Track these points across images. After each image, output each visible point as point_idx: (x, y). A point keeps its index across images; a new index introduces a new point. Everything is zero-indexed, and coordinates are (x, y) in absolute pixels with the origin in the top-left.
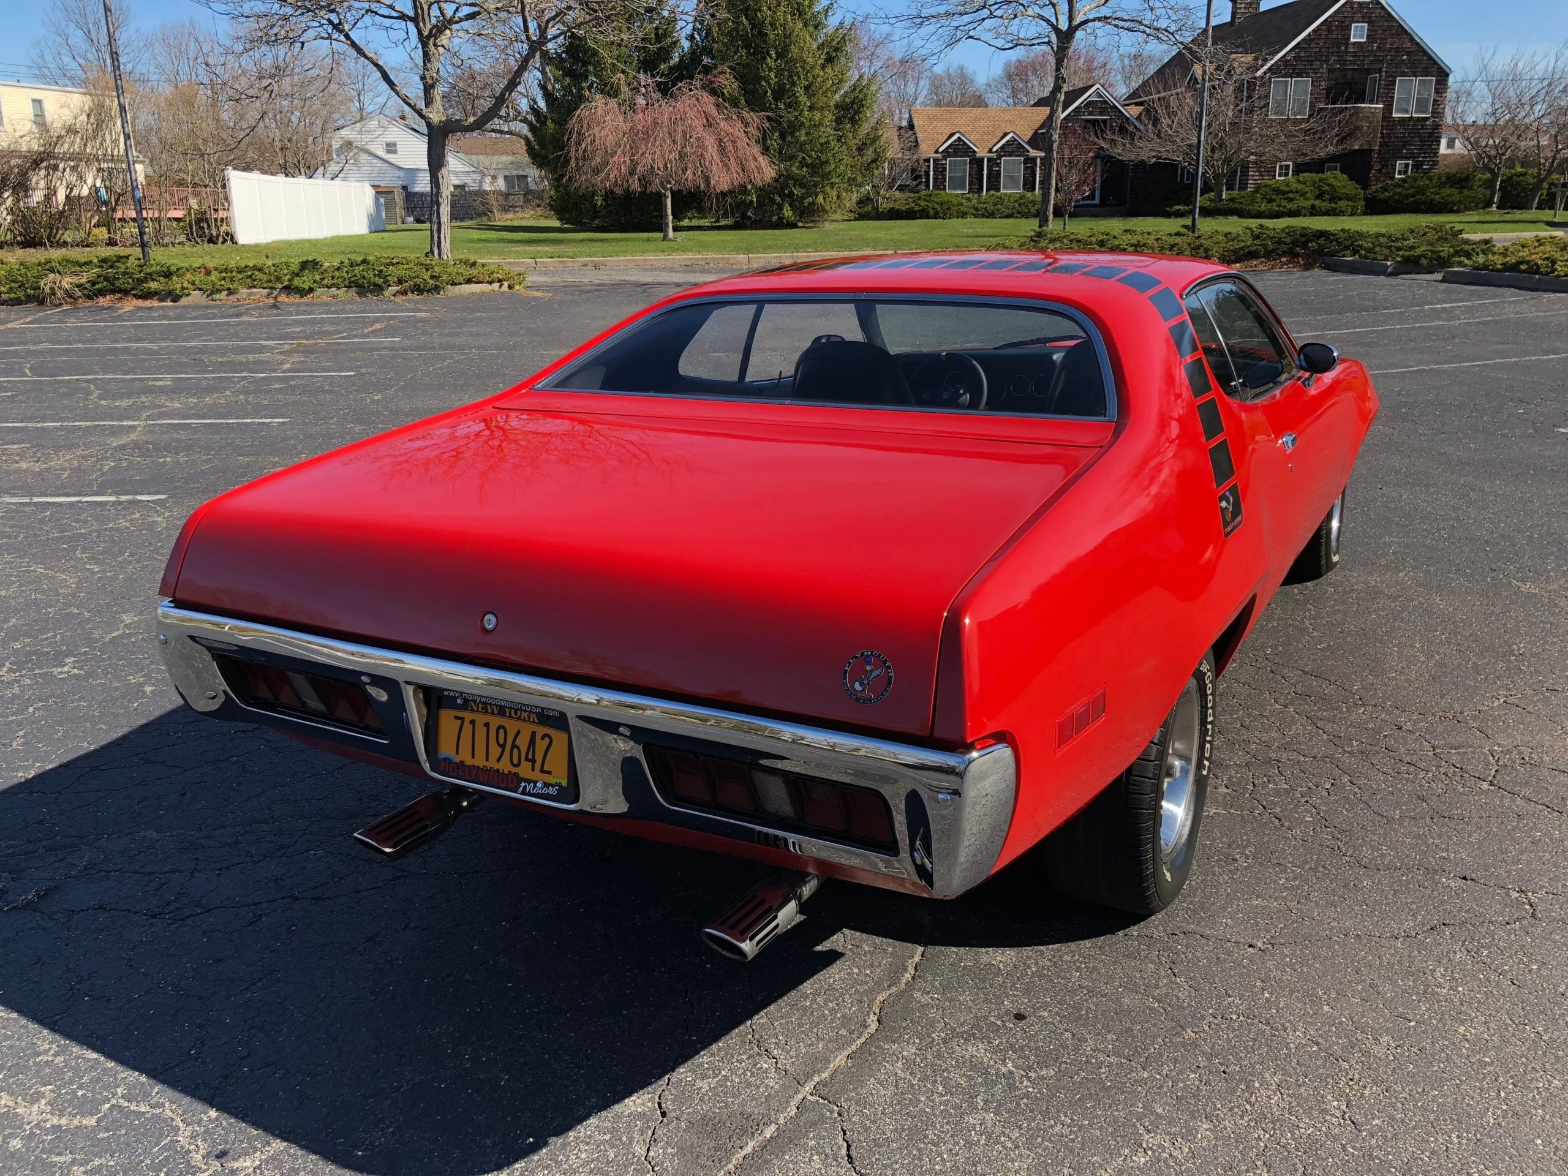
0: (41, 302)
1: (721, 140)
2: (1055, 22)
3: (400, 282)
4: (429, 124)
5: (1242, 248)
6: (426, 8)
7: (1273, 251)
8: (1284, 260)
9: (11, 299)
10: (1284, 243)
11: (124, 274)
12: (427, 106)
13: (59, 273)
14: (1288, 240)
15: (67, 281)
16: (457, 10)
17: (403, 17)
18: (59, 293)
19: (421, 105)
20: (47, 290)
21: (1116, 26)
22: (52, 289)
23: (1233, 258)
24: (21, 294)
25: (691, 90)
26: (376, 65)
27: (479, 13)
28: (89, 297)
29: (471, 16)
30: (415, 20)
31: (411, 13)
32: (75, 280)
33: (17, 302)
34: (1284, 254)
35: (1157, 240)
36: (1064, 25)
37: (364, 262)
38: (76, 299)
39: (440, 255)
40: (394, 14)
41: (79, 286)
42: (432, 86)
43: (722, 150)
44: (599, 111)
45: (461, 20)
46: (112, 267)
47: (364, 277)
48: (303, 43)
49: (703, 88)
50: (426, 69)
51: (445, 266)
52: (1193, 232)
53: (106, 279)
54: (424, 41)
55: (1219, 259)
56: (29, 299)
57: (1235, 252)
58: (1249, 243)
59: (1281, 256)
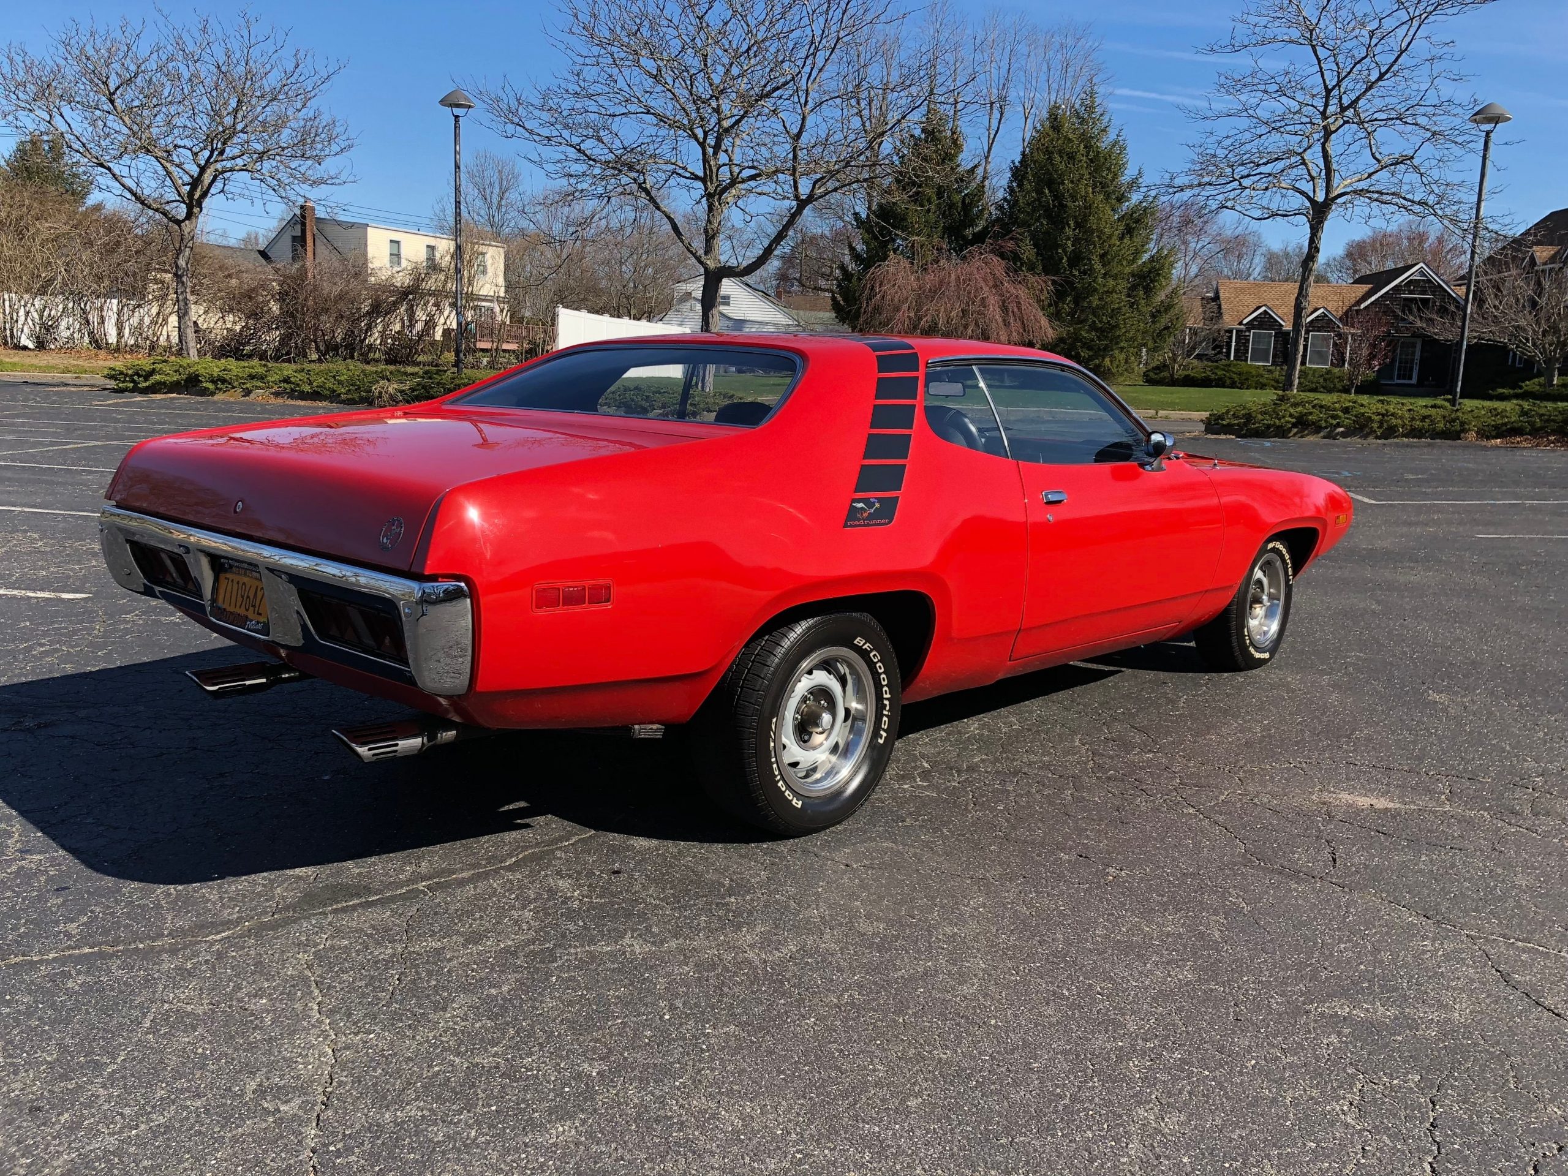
0: (371, 404)
1: (1004, 301)
2: (1311, 195)
3: (663, 407)
4: (706, 269)
5: (1505, 424)
6: (714, 170)
7: (1542, 428)
8: (1552, 438)
9: (348, 400)
10: (1554, 421)
11: (438, 384)
12: (706, 253)
13: (389, 380)
14: (1560, 417)
15: (392, 388)
16: (740, 172)
17: (696, 178)
18: (386, 397)
19: (701, 252)
20: (377, 393)
21: (1370, 198)
22: (380, 393)
23: (1494, 433)
24: (356, 396)
25: (981, 254)
26: (669, 218)
27: (759, 175)
28: (408, 402)
29: (753, 178)
30: (703, 180)
31: (701, 174)
32: (401, 387)
33: (351, 402)
34: (1553, 432)
35: (1410, 410)
36: (1320, 197)
37: (636, 388)
38: (397, 403)
39: (703, 387)
40: (688, 175)
41: (402, 392)
42: (713, 237)
43: (1004, 309)
44: (892, 270)
45: (743, 181)
46: (430, 378)
47: (633, 400)
48: (609, 198)
49: (993, 251)
50: (709, 221)
51: (707, 396)
52: (1454, 405)
53: (424, 387)
54: (709, 196)
55: (1477, 433)
56: (362, 400)
57: (1496, 427)
58: (1513, 419)
59: (1549, 434)
